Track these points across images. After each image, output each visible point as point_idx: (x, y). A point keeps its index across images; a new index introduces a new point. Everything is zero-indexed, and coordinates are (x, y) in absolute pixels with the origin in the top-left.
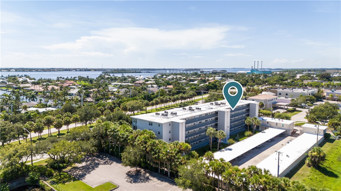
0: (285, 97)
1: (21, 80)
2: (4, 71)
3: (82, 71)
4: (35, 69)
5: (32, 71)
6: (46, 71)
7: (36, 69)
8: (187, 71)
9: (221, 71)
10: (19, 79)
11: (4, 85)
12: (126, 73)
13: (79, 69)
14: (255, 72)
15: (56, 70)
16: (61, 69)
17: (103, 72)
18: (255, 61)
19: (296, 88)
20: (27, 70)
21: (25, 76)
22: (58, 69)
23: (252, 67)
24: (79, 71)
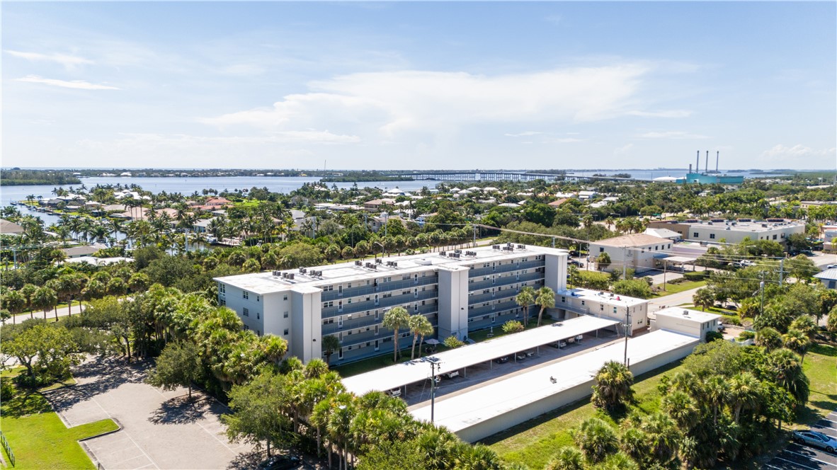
0: (701, 243)
1: (120, 195)
2: (106, 176)
3: (279, 176)
4: (174, 172)
5: (168, 176)
6: (198, 176)
7: (177, 171)
8: (527, 175)
9: (616, 176)
10: (116, 194)
11: (77, 207)
12: (377, 181)
13: (272, 171)
14: (698, 180)
15: (220, 174)
16: (232, 171)
17: (322, 178)
18: (698, 152)
19: (749, 221)
20: (157, 174)
21: (133, 186)
22: (226, 171)
23: (691, 165)
24: (272, 176)
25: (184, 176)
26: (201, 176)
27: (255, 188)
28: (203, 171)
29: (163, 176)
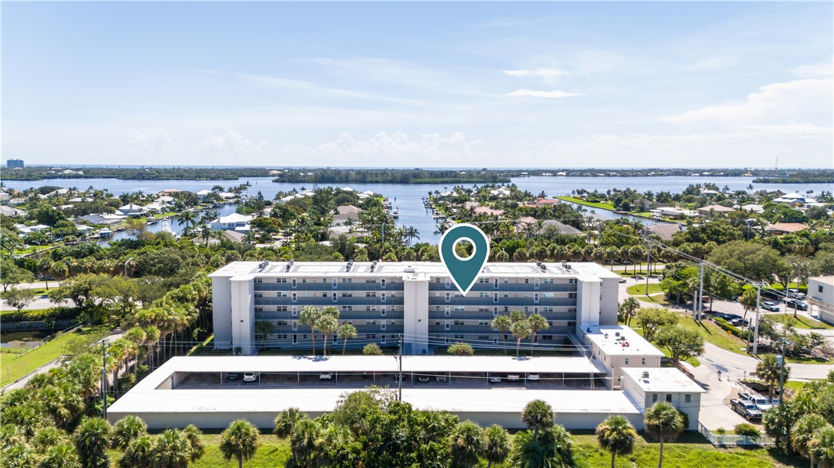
15: (652, 173)
24: (708, 175)
25: (614, 176)
26: (641, 176)
27: (628, 189)
28: (633, 171)
29: (581, 175)
